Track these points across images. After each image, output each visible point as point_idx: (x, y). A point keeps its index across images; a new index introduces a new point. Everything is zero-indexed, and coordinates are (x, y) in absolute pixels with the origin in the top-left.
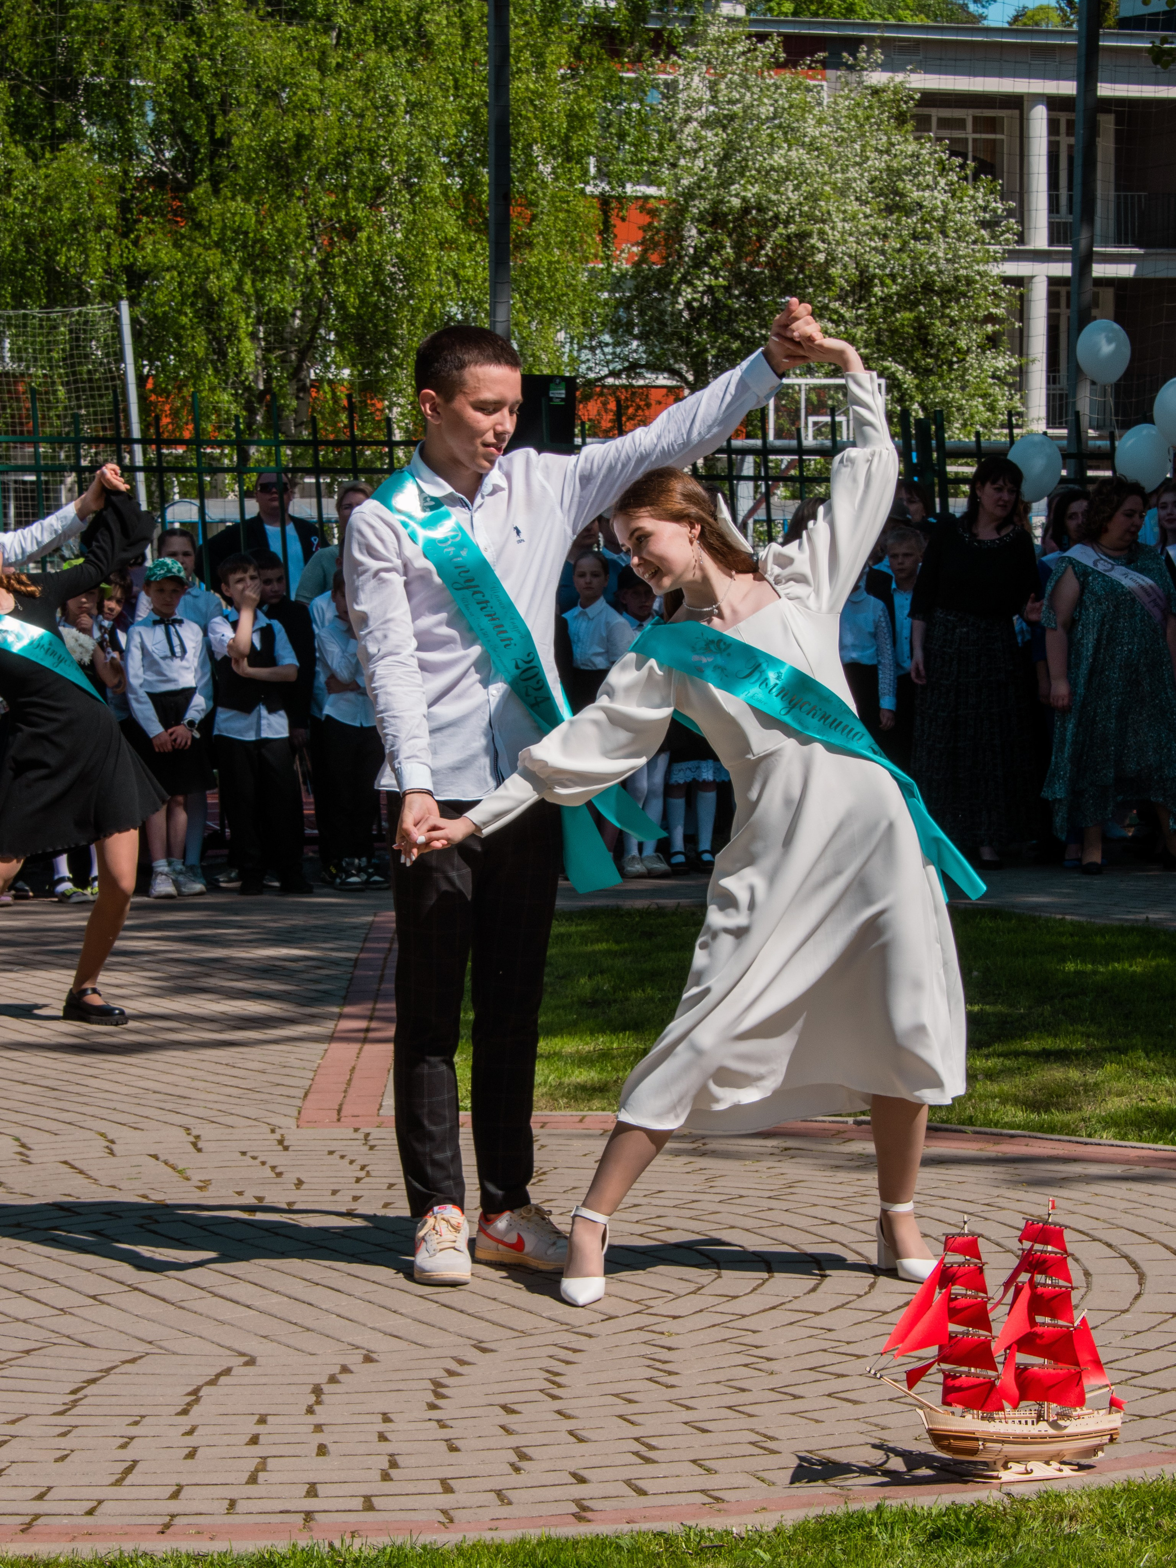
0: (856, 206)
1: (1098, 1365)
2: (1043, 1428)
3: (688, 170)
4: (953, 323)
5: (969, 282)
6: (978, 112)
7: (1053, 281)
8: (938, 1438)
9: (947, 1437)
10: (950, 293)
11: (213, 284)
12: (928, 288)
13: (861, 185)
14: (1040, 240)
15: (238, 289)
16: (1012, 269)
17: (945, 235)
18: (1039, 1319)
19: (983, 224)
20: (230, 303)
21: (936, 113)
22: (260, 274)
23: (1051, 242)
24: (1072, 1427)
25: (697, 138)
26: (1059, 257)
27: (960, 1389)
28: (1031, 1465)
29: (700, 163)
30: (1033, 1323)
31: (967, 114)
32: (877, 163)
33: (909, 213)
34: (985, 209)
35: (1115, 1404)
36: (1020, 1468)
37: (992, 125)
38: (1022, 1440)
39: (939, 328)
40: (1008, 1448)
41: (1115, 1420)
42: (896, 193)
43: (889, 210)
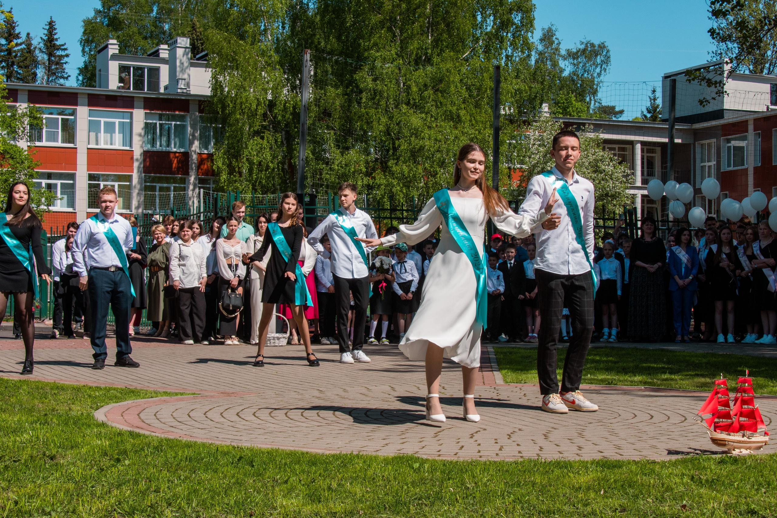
0: (585, 170)
1: (762, 422)
2: (745, 439)
3: (534, 158)
4: (615, 205)
5: (619, 193)
6: (620, 146)
7: (643, 196)
8: (715, 441)
9: (716, 440)
10: (614, 197)
11: (394, 190)
12: (607, 195)
13: (587, 164)
14: (639, 184)
15: (401, 191)
16: (632, 192)
17: (612, 179)
18: (744, 406)
19: (623, 176)
20: (399, 195)
21: (607, 146)
22: (408, 187)
23: (642, 184)
24: (753, 439)
25: (537, 149)
26: (644, 188)
27: (720, 426)
28: (742, 450)
29: (538, 156)
30: (742, 408)
31: (616, 146)
32: (591, 158)
33: (601, 173)
34: (624, 172)
35: (766, 434)
36: (738, 450)
37: (623, 149)
38: (739, 442)
39: (610, 207)
40: (735, 444)
41: (766, 438)
42: (597, 166)
43: (595, 172)
